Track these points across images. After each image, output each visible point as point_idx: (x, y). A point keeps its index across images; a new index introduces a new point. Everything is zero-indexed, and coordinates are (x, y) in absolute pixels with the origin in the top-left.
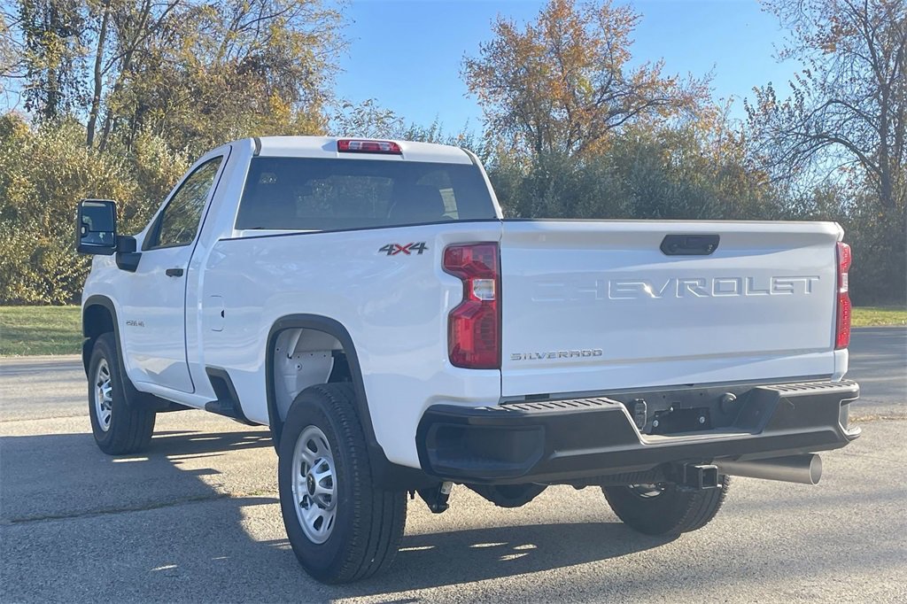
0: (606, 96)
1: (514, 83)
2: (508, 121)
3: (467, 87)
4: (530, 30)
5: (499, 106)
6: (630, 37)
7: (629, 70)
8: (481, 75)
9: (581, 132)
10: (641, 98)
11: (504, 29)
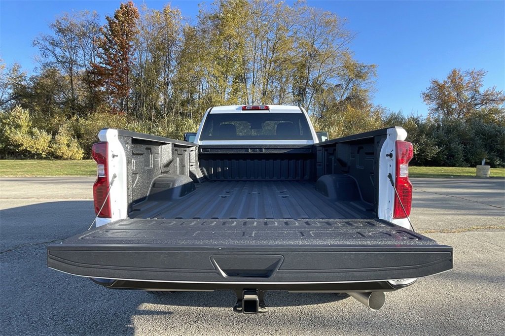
0: (473, 100)
1: (439, 98)
2: (437, 110)
3: (423, 100)
4: (445, 82)
5: (434, 105)
6: (482, 80)
7: (482, 90)
8: (428, 97)
9: (463, 111)
10: (487, 99)
11: (435, 82)
